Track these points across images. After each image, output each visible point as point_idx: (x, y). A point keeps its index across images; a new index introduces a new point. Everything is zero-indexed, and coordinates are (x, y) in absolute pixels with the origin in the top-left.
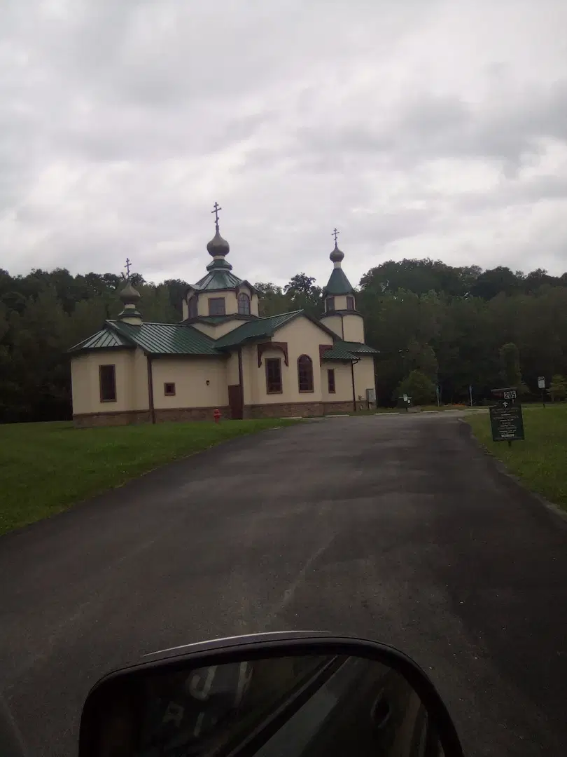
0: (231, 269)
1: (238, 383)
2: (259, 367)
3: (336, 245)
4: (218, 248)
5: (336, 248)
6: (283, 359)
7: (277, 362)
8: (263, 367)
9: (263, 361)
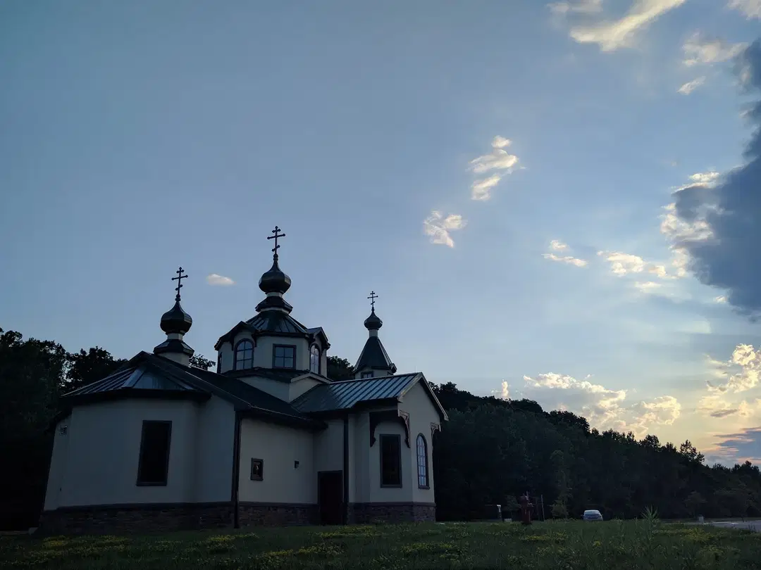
0: (290, 311)
1: (341, 468)
2: (371, 446)
3: (373, 310)
4: (274, 282)
5: (373, 314)
6: (403, 438)
7: (396, 439)
8: (377, 447)
9: (377, 436)
